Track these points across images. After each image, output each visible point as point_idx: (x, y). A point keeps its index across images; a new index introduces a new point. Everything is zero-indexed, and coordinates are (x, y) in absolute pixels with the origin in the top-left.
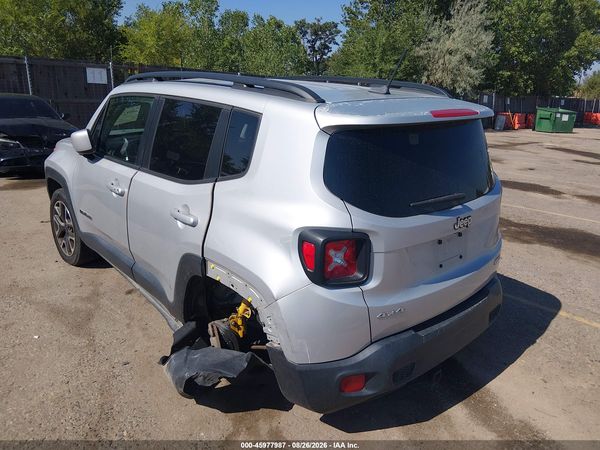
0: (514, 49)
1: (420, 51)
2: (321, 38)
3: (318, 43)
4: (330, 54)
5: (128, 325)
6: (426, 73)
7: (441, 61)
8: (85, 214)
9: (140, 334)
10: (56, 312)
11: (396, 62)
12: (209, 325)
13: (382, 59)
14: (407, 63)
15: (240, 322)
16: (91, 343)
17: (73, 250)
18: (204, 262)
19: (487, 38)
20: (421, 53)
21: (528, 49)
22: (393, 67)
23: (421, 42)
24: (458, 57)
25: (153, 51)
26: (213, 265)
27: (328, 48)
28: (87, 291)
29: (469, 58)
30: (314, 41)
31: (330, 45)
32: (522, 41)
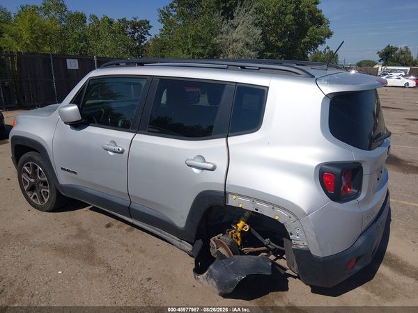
0: (272, 38)
1: (216, 40)
2: (138, 31)
3: (136, 34)
4: (145, 42)
5: (127, 250)
6: (222, 55)
7: (231, 47)
8: (68, 170)
9: (142, 256)
10: (61, 250)
11: (203, 47)
12: (212, 240)
13: (193, 46)
14: (210, 48)
15: (239, 235)
16: (109, 269)
17: (46, 200)
18: (225, 195)
19: (258, 31)
20: (218, 41)
21: (281, 37)
22: (201, 51)
23: (216, 35)
24: (241, 44)
25: (28, 42)
26: (234, 197)
27: (144, 38)
28: (74, 230)
29: (247, 44)
30: (134, 33)
31: (145, 36)
32: (277, 33)
